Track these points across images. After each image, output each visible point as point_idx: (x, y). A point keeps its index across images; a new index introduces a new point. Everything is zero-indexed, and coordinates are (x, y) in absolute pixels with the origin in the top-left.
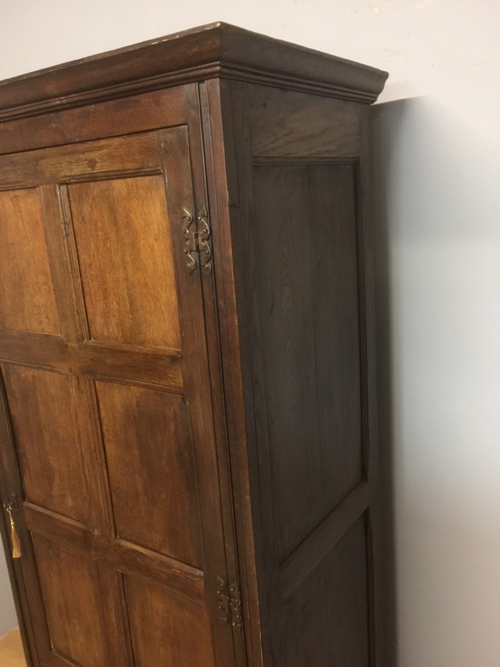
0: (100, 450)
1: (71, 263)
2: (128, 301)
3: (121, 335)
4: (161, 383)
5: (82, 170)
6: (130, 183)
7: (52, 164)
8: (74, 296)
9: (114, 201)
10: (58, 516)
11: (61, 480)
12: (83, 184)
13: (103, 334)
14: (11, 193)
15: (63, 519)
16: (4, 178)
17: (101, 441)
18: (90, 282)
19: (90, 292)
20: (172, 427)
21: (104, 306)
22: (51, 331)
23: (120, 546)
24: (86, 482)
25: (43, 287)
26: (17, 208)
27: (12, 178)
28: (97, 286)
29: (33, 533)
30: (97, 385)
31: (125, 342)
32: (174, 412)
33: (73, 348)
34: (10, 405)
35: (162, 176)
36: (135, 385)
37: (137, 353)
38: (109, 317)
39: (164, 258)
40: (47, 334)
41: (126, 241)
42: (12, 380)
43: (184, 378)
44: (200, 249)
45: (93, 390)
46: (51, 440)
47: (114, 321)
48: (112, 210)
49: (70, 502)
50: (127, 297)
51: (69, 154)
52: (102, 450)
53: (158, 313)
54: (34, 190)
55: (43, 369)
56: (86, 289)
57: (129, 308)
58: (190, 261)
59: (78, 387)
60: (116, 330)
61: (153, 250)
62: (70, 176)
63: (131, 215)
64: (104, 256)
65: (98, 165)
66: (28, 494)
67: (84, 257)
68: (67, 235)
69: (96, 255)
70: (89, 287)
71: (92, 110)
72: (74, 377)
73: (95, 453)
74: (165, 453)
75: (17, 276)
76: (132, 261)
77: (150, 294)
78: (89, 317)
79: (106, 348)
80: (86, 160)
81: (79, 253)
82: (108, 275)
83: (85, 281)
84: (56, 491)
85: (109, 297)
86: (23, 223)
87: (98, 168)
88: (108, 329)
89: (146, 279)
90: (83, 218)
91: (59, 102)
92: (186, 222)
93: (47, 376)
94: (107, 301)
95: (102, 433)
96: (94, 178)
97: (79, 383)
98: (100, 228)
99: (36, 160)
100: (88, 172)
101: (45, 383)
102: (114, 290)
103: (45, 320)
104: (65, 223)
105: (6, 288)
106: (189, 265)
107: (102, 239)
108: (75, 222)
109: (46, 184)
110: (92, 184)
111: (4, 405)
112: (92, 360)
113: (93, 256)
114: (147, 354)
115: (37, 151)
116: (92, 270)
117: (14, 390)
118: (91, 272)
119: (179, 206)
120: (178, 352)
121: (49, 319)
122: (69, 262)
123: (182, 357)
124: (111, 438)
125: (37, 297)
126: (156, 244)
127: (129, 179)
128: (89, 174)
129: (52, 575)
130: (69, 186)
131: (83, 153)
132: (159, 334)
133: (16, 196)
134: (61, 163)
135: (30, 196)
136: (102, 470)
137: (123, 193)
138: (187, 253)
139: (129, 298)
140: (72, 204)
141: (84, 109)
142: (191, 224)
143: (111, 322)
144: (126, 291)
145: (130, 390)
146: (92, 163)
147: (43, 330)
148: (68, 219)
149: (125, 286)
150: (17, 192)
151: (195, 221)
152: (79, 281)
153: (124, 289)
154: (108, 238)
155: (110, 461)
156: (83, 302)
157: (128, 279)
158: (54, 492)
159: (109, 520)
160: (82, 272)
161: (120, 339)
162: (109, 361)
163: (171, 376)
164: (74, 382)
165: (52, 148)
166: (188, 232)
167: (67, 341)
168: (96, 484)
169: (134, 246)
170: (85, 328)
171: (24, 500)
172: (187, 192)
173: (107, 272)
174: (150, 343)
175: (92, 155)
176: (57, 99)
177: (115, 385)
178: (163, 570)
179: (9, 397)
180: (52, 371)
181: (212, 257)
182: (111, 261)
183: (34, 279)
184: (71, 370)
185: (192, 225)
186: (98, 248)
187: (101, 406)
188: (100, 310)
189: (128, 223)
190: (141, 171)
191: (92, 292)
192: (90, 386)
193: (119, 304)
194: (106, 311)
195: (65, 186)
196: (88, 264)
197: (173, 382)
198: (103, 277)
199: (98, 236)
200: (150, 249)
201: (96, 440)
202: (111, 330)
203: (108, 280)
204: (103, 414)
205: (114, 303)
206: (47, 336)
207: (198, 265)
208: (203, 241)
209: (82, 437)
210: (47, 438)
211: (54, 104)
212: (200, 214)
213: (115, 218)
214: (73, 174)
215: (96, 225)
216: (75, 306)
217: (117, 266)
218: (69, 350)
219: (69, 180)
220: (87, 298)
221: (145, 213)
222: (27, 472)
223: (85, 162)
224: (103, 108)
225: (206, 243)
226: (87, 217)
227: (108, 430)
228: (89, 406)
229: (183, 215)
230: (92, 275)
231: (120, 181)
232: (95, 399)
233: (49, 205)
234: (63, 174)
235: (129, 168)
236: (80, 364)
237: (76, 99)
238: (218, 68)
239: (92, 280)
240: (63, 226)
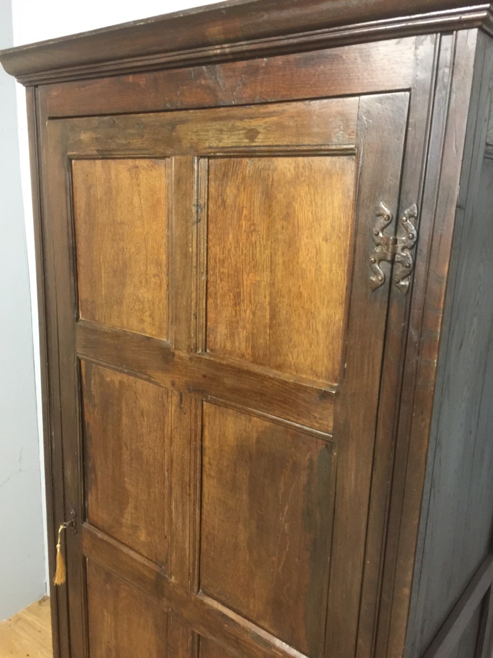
0: (195, 486)
1: (197, 256)
2: (268, 312)
3: (250, 351)
4: (300, 422)
5: (236, 140)
6: (301, 164)
7: (195, 130)
8: (194, 295)
9: (272, 185)
10: (125, 550)
11: (136, 508)
12: (232, 159)
13: (225, 347)
14: (130, 162)
15: (132, 554)
16: (124, 142)
17: (198, 475)
18: (218, 281)
19: (216, 294)
20: (304, 479)
21: (232, 313)
22: (154, 333)
23: (203, 603)
24: (171, 519)
25: (153, 279)
26: (135, 180)
27: (137, 143)
28: (227, 288)
29: (88, 560)
30: (205, 407)
31: (255, 361)
32: (311, 460)
33: (181, 358)
34: (86, 409)
35: (354, 157)
36: (259, 416)
37: (270, 378)
38: (237, 328)
39: (334, 265)
40: (148, 335)
41: (280, 236)
42: (92, 382)
43: (335, 421)
44: (396, 260)
45: (199, 412)
46: (131, 460)
47: (243, 334)
48: (268, 196)
49: (143, 536)
50: (268, 307)
51: (221, 119)
52: (198, 485)
53: (310, 332)
54: (162, 160)
55: (135, 376)
56: (211, 289)
57: (268, 321)
58: (376, 273)
59: (180, 405)
60: (243, 345)
61: (318, 251)
62: (217, 147)
63: (295, 205)
64: (245, 251)
65: (260, 136)
66: (90, 515)
67: (216, 250)
68: (198, 221)
69: (233, 249)
70: (215, 287)
71: (264, 65)
72: (176, 393)
73: (188, 487)
74: (287, 507)
75: (121, 262)
76: (284, 262)
77: (303, 308)
78: (209, 323)
79: (228, 366)
80: (244, 129)
81: (210, 244)
82: (245, 276)
83: (211, 279)
84: (127, 519)
85: (242, 304)
86: (140, 200)
87: (260, 141)
88: (233, 342)
89: (302, 289)
90: (224, 202)
91: (219, 51)
92: (381, 221)
93: (140, 384)
94: (238, 308)
95: (202, 465)
96: (251, 154)
97: (181, 401)
98: (245, 216)
99: (173, 125)
100: (243, 145)
101: (135, 393)
102: (250, 296)
103: (148, 319)
104: (197, 206)
105: (103, 275)
106: (374, 279)
107: (245, 231)
108: (211, 205)
109: (182, 154)
110: (247, 160)
111: (78, 409)
112: (204, 376)
113: (229, 250)
114: (286, 382)
115: (175, 113)
116: (223, 267)
117: (93, 393)
118: (221, 270)
119: (374, 199)
120: (333, 388)
121: (153, 319)
122: (194, 255)
123: (337, 394)
124: (213, 474)
125: (142, 291)
126: (325, 247)
127: (300, 159)
128: (244, 147)
129: (106, 613)
130: (210, 161)
131: (241, 119)
132: (306, 360)
133: (137, 167)
134: (208, 131)
135: (155, 169)
136: (194, 510)
137: (289, 175)
138: (375, 262)
139: (271, 309)
140: (212, 183)
141: (250, 62)
142: (388, 224)
143: (239, 334)
144: (268, 299)
145: (250, 421)
146: (252, 134)
147: (143, 330)
148: (202, 202)
149: (267, 292)
150: (138, 162)
151: (396, 221)
152: (204, 278)
153: (265, 297)
154: (254, 230)
155: (206, 499)
156: (204, 304)
157: (273, 284)
158: (124, 520)
159: (194, 569)
160: (210, 268)
161: (247, 357)
162: (229, 381)
163: (316, 415)
164: (175, 399)
165: (198, 111)
166: (381, 235)
167: (175, 349)
168: (184, 524)
169: (292, 244)
170: (201, 337)
171: (85, 520)
172: (392, 181)
173: (244, 272)
174: (290, 368)
175: (254, 123)
176: (217, 47)
177: (231, 411)
178: (259, 646)
179: (86, 401)
180: (148, 380)
181: (412, 271)
182: (253, 260)
183: (142, 268)
184: (173, 384)
185: (389, 227)
186: (238, 241)
187: (206, 433)
188: (226, 317)
189: (288, 213)
190: (323, 147)
191: (218, 294)
192: (196, 408)
193: (254, 314)
194: (234, 319)
195: (206, 160)
196: (220, 260)
197: (318, 423)
198: (238, 278)
199: (240, 226)
200: (314, 251)
201: (192, 473)
202: (237, 344)
203: (245, 283)
204: (207, 443)
205: (248, 312)
206: (148, 338)
207: (388, 280)
208: (403, 249)
209: (175, 465)
210: (126, 456)
211: (211, 53)
212: (406, 212)
213: (270, 206)
214: (221, 145)
215: (240, 212)
216: (193, 308)
217: (260, 267)
218: (176, 359)
219: (215, 153)
220: (210, 301)
221: (316, 204)
222: (94, 491)
223: (241, 132)
224: (280, 63)
225: (406, 253)
226: (229, 201)
227: (209, 463)
228: (191, 430)
229: (378, 212)
230: (223, 273)
231: (286, 160)
232: (199, 423)
233: (181, 182)
234: (207, 145)
235: (306, 143)
236: (188, 379)
237: (245, 48)
238: (485, 14)
239: (221, 280)
240: (194, 209)
